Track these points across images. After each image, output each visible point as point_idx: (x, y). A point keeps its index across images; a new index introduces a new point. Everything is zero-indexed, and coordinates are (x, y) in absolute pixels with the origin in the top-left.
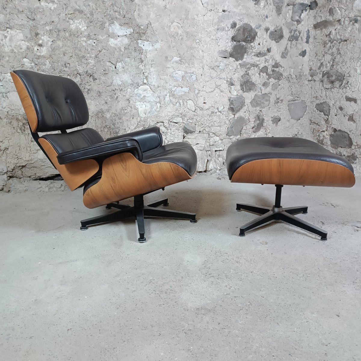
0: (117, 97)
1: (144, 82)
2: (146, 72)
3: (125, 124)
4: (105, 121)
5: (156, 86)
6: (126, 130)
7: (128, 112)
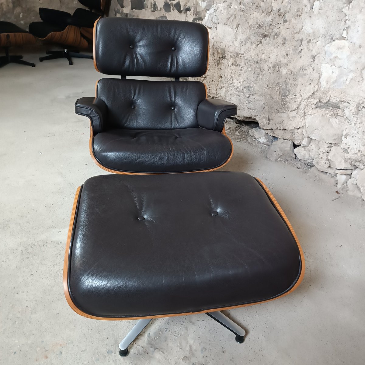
0: (302, 50)
1: (343, 35)
2: (349, 20)
3: (298, 88)
4: (279, 77)
5: (357, 45)
6: (297, 96)
7: (308, 74)
